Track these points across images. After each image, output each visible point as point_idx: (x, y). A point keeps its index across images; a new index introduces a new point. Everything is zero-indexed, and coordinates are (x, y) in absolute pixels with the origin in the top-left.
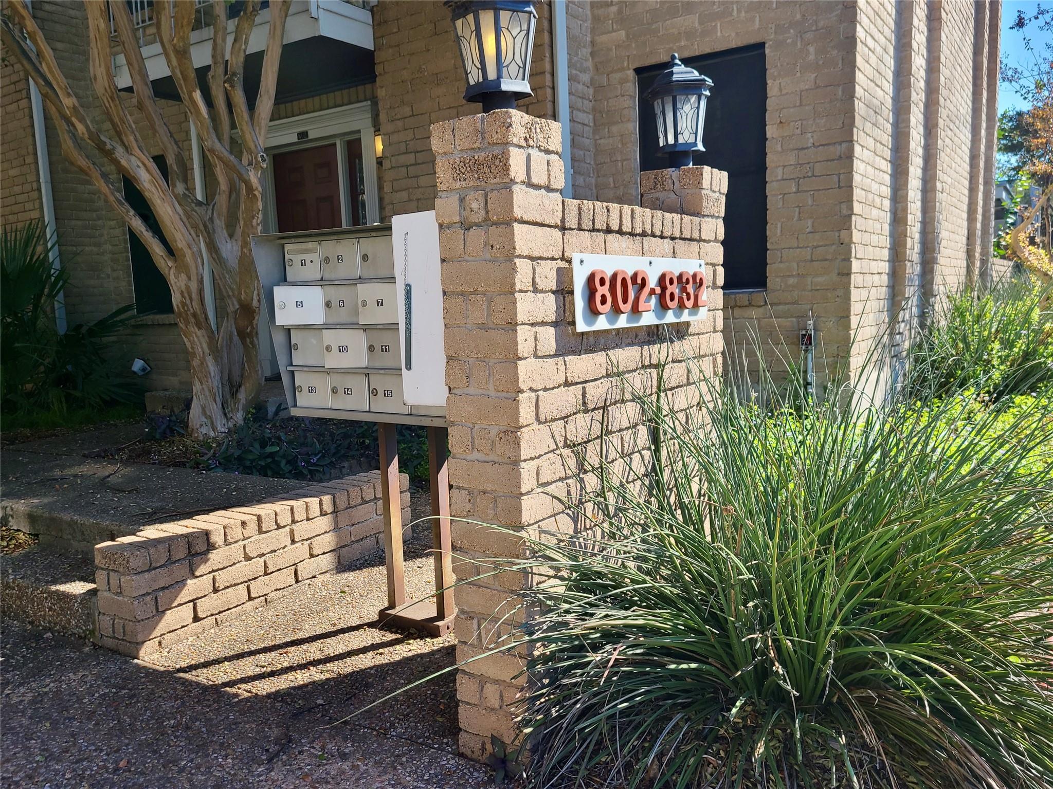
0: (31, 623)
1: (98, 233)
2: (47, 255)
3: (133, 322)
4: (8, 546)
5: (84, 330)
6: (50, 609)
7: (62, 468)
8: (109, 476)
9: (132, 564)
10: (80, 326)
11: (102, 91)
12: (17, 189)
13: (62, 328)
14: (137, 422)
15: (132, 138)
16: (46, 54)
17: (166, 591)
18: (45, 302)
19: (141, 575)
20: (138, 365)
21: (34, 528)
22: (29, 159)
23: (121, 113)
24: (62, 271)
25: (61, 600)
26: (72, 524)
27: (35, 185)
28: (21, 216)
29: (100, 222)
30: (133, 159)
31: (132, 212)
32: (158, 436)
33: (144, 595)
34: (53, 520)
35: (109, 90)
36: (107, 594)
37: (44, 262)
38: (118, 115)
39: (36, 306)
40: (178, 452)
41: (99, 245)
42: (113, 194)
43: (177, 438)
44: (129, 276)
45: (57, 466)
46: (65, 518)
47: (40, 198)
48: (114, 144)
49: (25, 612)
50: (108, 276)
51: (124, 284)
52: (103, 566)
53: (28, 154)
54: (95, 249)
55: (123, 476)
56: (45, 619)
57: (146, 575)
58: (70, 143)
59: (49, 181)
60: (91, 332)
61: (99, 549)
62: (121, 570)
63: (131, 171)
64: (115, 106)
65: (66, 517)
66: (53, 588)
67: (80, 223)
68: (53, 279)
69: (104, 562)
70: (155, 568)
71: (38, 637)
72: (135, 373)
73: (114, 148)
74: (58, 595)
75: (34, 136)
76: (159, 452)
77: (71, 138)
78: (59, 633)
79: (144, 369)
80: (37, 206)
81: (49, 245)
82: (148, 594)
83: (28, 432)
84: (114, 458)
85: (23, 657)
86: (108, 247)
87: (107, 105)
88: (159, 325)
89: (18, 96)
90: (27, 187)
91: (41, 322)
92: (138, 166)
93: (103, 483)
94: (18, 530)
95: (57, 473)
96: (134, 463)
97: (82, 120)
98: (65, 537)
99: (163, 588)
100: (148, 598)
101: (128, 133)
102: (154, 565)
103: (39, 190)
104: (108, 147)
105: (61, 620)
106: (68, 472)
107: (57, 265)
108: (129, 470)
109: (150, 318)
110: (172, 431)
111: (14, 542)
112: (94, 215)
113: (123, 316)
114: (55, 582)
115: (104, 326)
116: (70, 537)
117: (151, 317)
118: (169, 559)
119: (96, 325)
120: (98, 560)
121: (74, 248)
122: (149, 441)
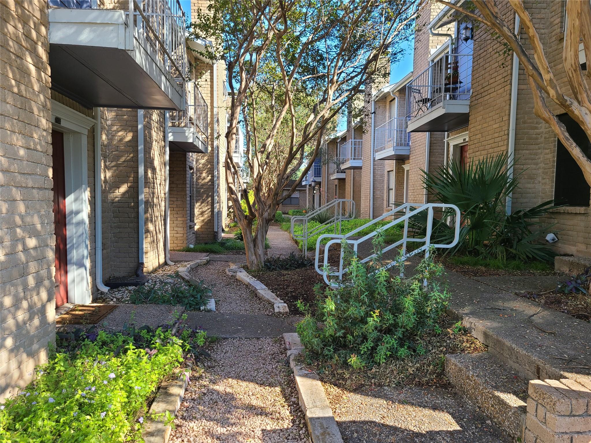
0: (479, 408)
1: (537, 157)
2: (506, 173)
3: (551, 210)
4: (470, 347)
5: (521, 214)
6: (492, 406)
7: (504, 300)
8: (533, 316)
9: (558, 407)
10: (520, 211)
11: (570, 67)
12: (496, 135)
13: (508, 212)
14: (548, 275)
15: (585, 95)
16: (538, 48)
17: (580, 435)
18: (502, 197)
19: (563, 418)
20: (550, 237)
21: (486, 342)
22: (505, 118)
23: (580, 79)
24: (514, 180)
25: (500, 404)
26: (511, 349)
27: (506, 132)
28: (496, 149)
29: (540, 151)
30: (583, 109)
31: (574, 144)
32: (566, 292)
33: (563, 433)
34: (498, 341)
35: (574, 66)
36: (534, 418)
37: (504, 177)
38: (578, 81)
39: (497, 199)
40: (580, 306)
41: (537, 164)
42: (563, 134)
43: (580, 296)
44: (553, 182)
45: (500, 298)
46: (506, 343)
47: (508, 139)
48: (572, 100)
49: (476, 399)
50: (540, 182)
51: (549, 187)
52: (534, 398)
53: (505, 115)
54: (534, 166)
55: (543, 317)
56: (488, 410)
57: (567, 419)
58: (540, 104)
59: (514, 129)
60: (525, 215)
61: (533, 385)
62: (548, 407)
63: (580, 117)
64: (577, 75)
65: (508, 342)
66: (497, 393)
67: (527, 152)
68: (508, 185)
69: (535, 395)
70: (574, 416)
71: (482, 420)
72: (547, 241)
73: (572, 104)
74: (499, 400)
75: (510, 105)
76: (567, 303)
77: (541, 101)
78: (496, 424)
79: (553, 240)
80: (505, 143)
81: (509, 167)
82: (566, 433)
83: (483, 269)
84: (535, 301)
85: (473, 433)
86: (542, 165)
87: (571, 75)
88: (568, 213)
89: (505, 84)
90: (502, 133)
91: (498, 209)
92: (586, 114)
93: (529, 321)
94: (476, 339)
95: (500, 303)
96: (549, 308)
97: (554, 87)
98: (505, 355)
99: (578, 433)
100: (566, 436)
101: (583, 92)
102: (574, 413)
103: (508, 134)
104: (568, 103)
105: (499, 417)
106: (507, 305)
107: (511, 176)
108: (546, 313)
109: (562, 209)
110: (577, 290)
111: (473, 345)
112: (537, 147)
113: (545, 207)
114: (497, 388)
115: (534, 212)
116: (508, 356)
117: (564, 208)
118: (587, 412)
119: (528, 211)
120: (530, 391)
121: (522, 166)
122: (560, 293)
